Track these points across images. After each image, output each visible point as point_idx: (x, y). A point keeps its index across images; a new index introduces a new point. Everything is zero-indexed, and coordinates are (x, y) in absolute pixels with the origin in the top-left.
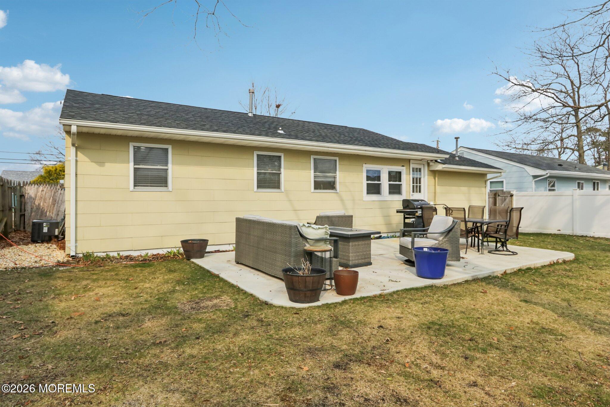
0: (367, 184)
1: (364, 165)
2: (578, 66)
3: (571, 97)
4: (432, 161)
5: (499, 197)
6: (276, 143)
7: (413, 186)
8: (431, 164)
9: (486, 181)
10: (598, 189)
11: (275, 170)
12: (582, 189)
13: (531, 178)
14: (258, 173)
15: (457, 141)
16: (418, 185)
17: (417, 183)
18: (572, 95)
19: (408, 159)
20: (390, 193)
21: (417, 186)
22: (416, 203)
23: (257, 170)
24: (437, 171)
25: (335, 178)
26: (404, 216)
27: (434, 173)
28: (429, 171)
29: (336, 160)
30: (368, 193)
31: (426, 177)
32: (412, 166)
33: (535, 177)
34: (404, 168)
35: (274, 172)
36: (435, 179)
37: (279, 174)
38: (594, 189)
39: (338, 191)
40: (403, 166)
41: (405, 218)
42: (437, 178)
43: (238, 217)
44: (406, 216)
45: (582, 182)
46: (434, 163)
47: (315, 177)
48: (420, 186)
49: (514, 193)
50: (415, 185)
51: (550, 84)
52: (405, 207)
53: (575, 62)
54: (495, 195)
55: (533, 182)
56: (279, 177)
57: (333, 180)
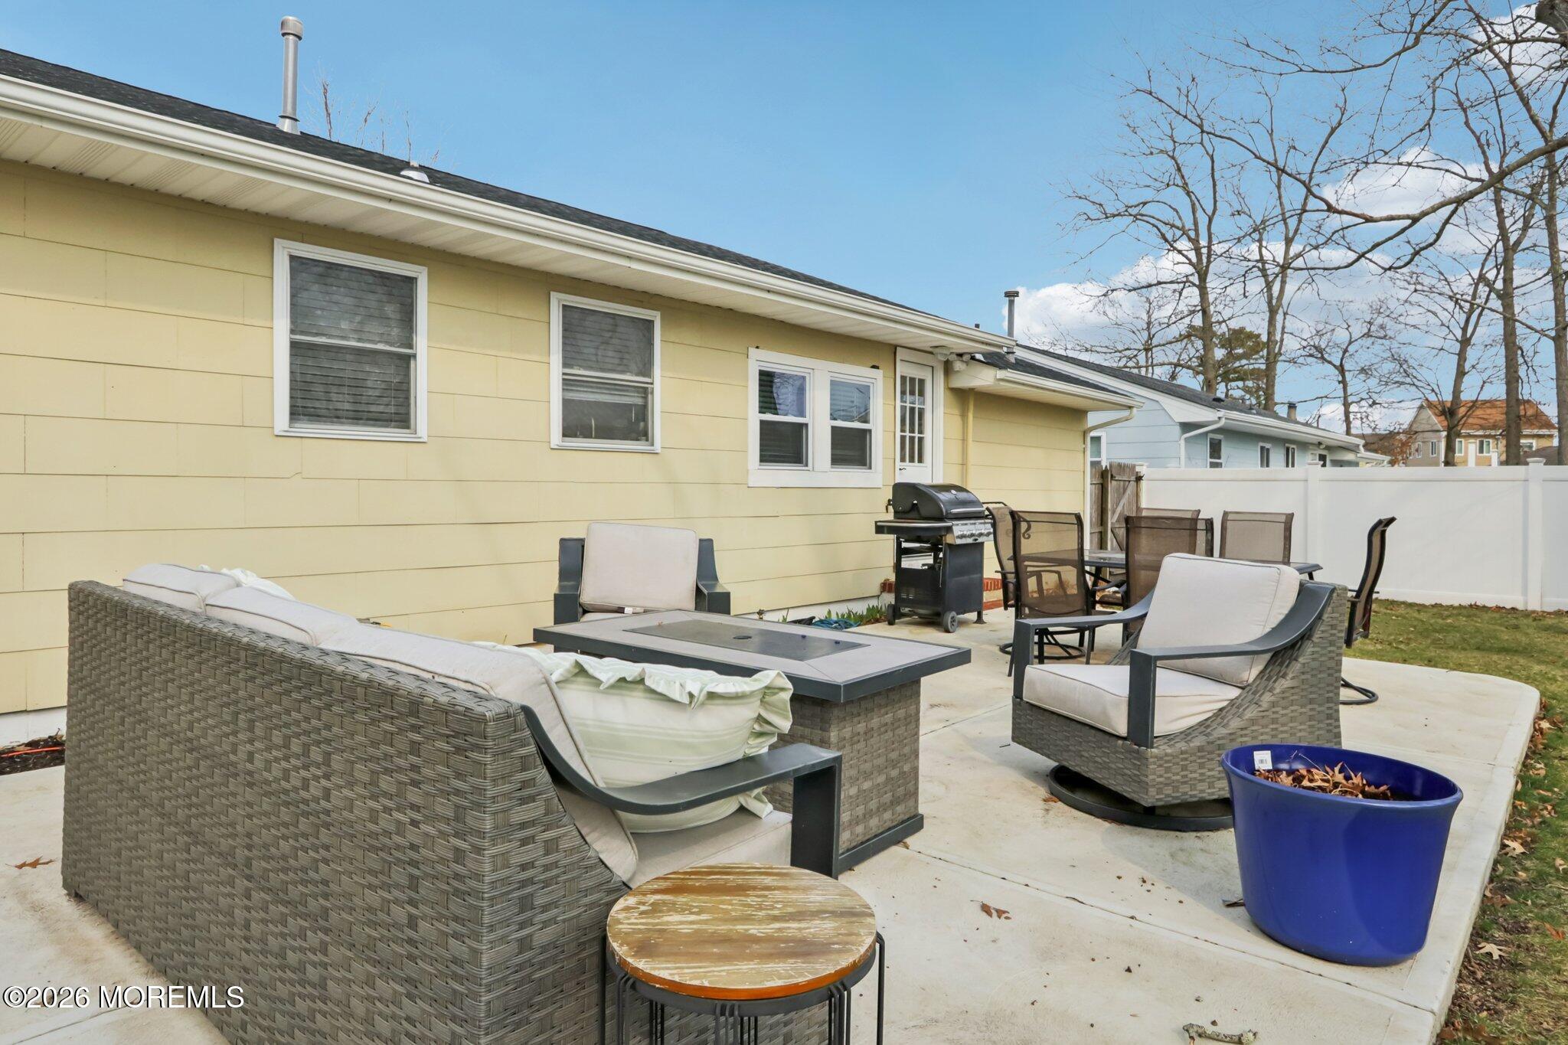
0: (762, 422)
1: (752, 351)
2: (1213, 162)
3: (1190, 239)
4: (960, 355)
5: (1113, 482)
6: (390, 200)
7: (903, 438)
8: (958, 365)
9: (1085, 433)
10: (1293, 466)
11: (387, 343)
12: (1268, 466)
13: (1178, 429)
14: (294, 345)
15: (1011, 303)
16: (916, 435)
17: (912, 431)
18: (1192, 234)
19: (890, 345)
20: (837, 460)
21: (912, 439)
22: (944, 496)
23: (292, 332)
24: (972, 390)
25: (645, 392)
26: (899, 544)
27: (963, 396)
28: (948, 393)
29: (651, 323)
30: (763, 459)
31: (940, 410)
32: (902, 369)
33: (1186, 427)
34: (878, 374)
35: (381, 347)
36: (964, 415)
37: (405, 361)
38: (1287, 466)
39: (658, 447)
40: (874, 367)
41: (901, 552)
42: (971, 415)
43: (82, 576)
44: (905, 545)
45: (1268, 446)
46: (967, 363)
47: (568, 383)
48: (921, 440)
49: (1142, 470)
50: (908, 434)
51: (1144, 204)
52: (904, 512)
53: (1208, 153)
54: (1104, 477)
55: (1182, 442)
56: (407, 375)
57: (639, 401)
